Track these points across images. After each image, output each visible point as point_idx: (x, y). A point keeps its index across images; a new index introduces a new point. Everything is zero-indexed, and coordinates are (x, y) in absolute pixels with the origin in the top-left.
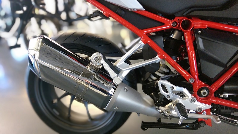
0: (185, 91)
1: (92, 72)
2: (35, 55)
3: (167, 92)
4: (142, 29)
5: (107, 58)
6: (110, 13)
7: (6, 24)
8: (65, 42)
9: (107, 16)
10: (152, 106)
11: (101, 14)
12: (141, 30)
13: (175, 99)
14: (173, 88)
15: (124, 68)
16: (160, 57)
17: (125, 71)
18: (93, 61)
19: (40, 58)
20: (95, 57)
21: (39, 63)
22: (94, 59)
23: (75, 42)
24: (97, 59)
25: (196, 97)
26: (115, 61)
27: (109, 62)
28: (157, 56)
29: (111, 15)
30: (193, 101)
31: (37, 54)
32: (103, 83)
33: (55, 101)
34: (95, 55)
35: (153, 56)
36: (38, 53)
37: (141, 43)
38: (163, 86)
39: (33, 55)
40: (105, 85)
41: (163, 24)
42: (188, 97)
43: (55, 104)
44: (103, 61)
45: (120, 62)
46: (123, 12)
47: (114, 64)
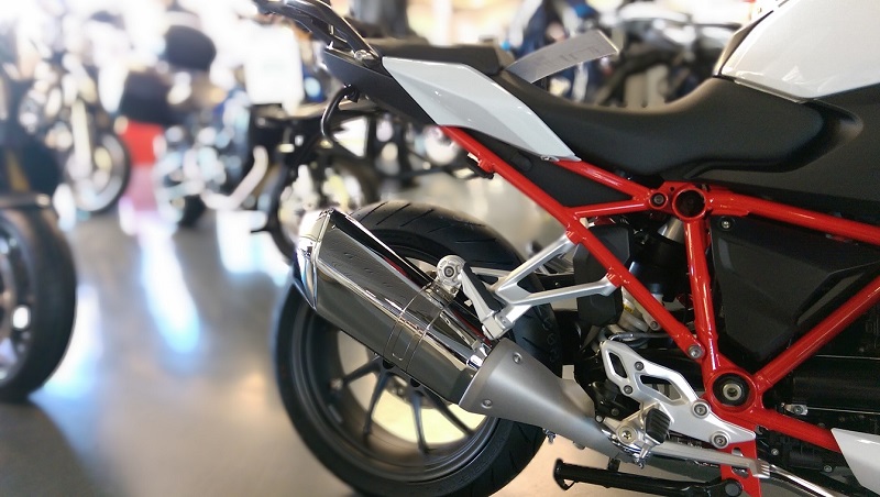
0: (677, 379)
1: (436, 304)
2: (310, 249)
3: (625, 375)
4: (570, 206)
5: (475, 270)
6: (496, 163)
7: (227, 171)
8: (382, 226)
9: (487, 170)
10: (586, 416)
11: (472, 164)
12: (567, 209)
13: (649, 400)
14: (640, 366)
15: (513, 299)
16: (612, 281)
17: (516, 307)
18: (440, 275)
19: (321, 256)
20: (446, 265)
21: (317, 269)
22: (443, 269)
23: (403, 229)
24: (450, 272)
25: (709, 403)
26: (493, 280)
27: (478, 281)
28: (605, 278)
29: (497, 167)
30: (699, 412)
31: (317, 247)
32: (461, 335)
33: (338, 384)
34: (446, 261)
35: (596, 278)
36: (319, 244)
37: (563, 241)
38: (615, 359)
39: (306, 249)
40: (466, 340)
41: (628, 198)
42: (687, 399)
43: (335, 390)
44: (462, 277)
45: (507, 282)
46: (527, 163)
47: (490, 287)
